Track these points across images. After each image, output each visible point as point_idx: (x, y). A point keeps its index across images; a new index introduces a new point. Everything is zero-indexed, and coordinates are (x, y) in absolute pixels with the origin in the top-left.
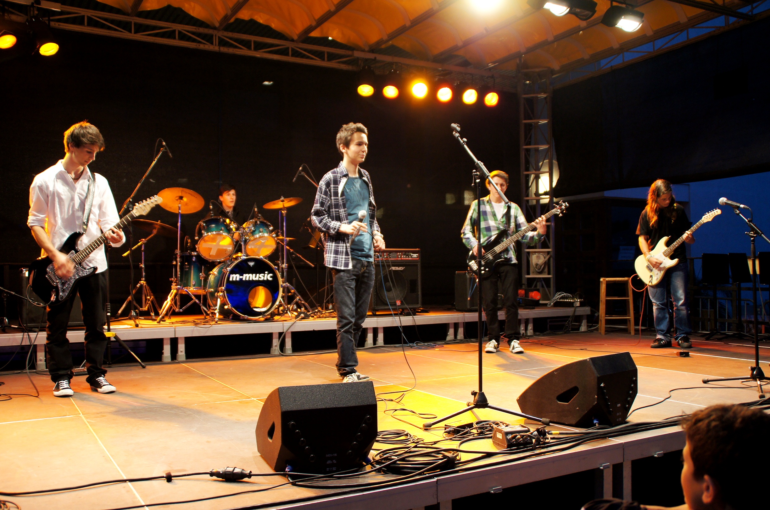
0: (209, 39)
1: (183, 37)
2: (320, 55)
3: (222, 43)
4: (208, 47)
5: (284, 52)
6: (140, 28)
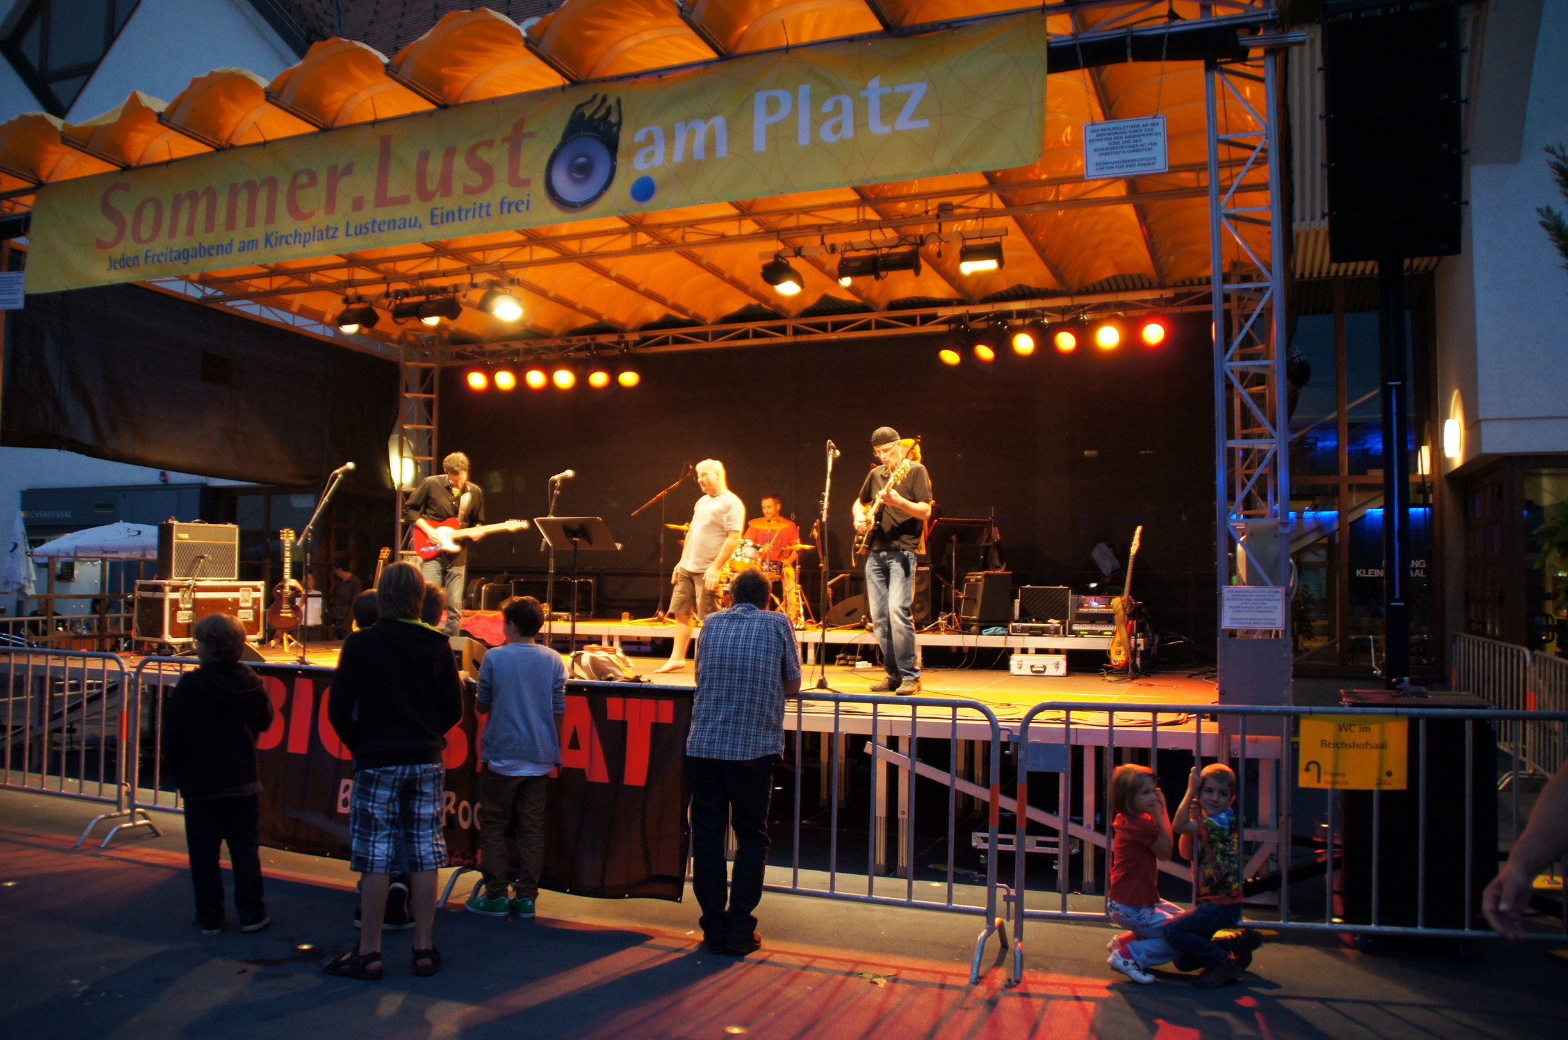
0: (782, 330)
1: (757, 335)
2: (911, 321)
3: (797, 331)
4: (781, 339)
5: (866, 326)
6: (717, 335)
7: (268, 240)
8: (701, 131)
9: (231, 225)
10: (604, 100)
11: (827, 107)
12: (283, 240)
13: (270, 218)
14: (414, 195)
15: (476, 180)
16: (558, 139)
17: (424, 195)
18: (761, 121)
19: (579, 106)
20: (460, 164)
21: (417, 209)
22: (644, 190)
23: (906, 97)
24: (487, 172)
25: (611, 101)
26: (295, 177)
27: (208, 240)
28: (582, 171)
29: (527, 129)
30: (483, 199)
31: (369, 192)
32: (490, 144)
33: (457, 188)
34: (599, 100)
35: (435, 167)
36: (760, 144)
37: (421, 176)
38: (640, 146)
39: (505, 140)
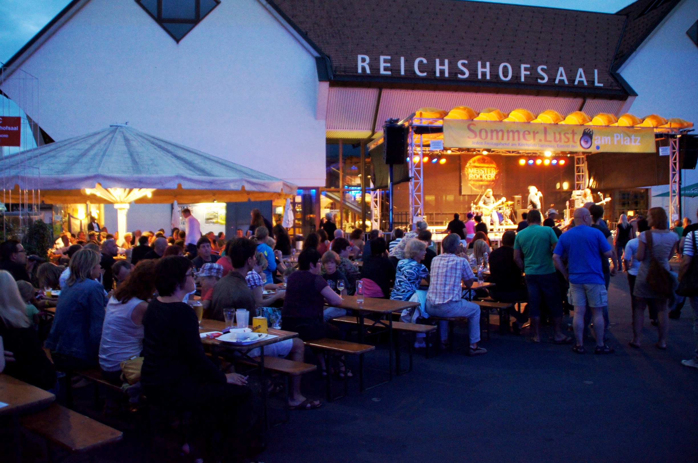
7: (519, 144)
8: (606, 138)
9: (508, 139)
10: (589, 129)
11: (625, 138)
12: (522, 145)
13: (519, 139)
14: (553, 141)
15: (566, 140)
16: (581, 136)
17: (555, 141)
18: (616, 139)
19: (585, 130)
20: (563, 136)
21: (553, 143)
22: (598, 148)
23: (637, 139)
24: (568, 139)
25: (591, 130)
26: (524, 132)
27: (503, 142)
28: (587, 142)
29: (575, 132)
30: (568, 144)
31: (543, 138)
32: (568, 133)
33: (563, 141)
34: (588, 129)
35: (558, 136)
36: (615, 143)
37: (555, 138)
38: (596, 140)
39: (571, 133)
